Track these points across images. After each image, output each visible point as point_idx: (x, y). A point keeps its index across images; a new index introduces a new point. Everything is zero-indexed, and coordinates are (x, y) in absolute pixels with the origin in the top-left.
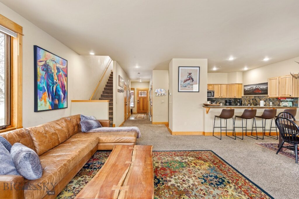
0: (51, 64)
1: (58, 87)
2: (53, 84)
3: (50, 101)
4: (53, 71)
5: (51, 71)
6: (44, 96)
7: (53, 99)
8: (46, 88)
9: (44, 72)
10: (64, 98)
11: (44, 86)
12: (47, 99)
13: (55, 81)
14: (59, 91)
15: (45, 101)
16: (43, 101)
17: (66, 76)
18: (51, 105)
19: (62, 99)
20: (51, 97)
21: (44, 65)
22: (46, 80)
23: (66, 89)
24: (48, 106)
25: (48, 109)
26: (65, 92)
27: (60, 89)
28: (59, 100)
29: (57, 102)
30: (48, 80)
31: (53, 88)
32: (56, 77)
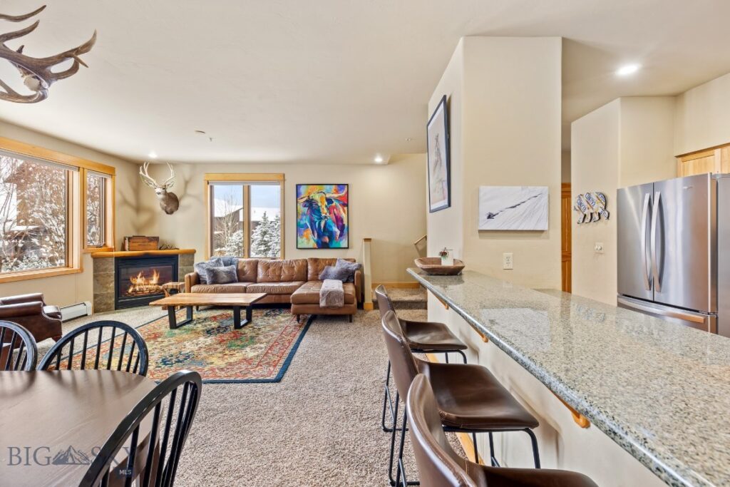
0: (317, 197)
1: (330, 222)
2: (320, 219)
3: (316, 238)
4: (320, 204)
5: (317, 205)
6: (305, 233)
7: (319, 236)
8: (308, 224)
9: (306, 209)
10: (341, 235)
11: (306, 224)
12: (311, 236)
13: (323, 215)
14: (331, 227)
15: (308, 238)
16: (305, 238)
17: (346, 204)
18: (317, 243)
19: (337, 237)
20: (316, 234)
21: (307, 201)
22: (308, 216)
23: (345, 223)
24: (312, 243)
25: (311, 246)
26: (342, 228)
27: (332, 225)
28: (329, 238)
29: (327, 240)
30: (311, 215)
31: (319, 224)
32: (324, 211)
